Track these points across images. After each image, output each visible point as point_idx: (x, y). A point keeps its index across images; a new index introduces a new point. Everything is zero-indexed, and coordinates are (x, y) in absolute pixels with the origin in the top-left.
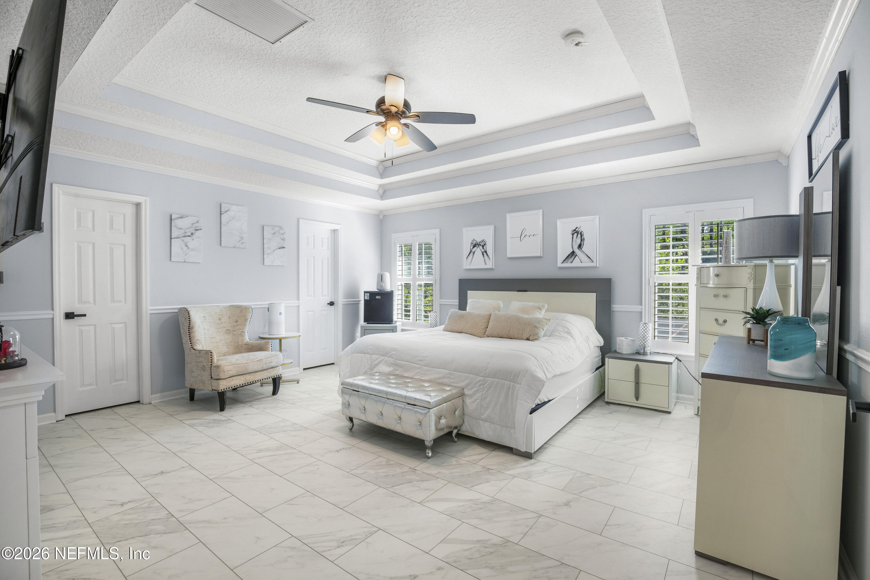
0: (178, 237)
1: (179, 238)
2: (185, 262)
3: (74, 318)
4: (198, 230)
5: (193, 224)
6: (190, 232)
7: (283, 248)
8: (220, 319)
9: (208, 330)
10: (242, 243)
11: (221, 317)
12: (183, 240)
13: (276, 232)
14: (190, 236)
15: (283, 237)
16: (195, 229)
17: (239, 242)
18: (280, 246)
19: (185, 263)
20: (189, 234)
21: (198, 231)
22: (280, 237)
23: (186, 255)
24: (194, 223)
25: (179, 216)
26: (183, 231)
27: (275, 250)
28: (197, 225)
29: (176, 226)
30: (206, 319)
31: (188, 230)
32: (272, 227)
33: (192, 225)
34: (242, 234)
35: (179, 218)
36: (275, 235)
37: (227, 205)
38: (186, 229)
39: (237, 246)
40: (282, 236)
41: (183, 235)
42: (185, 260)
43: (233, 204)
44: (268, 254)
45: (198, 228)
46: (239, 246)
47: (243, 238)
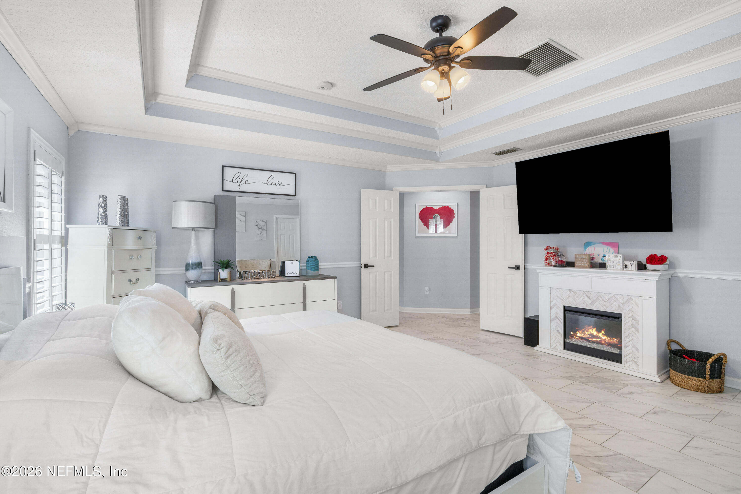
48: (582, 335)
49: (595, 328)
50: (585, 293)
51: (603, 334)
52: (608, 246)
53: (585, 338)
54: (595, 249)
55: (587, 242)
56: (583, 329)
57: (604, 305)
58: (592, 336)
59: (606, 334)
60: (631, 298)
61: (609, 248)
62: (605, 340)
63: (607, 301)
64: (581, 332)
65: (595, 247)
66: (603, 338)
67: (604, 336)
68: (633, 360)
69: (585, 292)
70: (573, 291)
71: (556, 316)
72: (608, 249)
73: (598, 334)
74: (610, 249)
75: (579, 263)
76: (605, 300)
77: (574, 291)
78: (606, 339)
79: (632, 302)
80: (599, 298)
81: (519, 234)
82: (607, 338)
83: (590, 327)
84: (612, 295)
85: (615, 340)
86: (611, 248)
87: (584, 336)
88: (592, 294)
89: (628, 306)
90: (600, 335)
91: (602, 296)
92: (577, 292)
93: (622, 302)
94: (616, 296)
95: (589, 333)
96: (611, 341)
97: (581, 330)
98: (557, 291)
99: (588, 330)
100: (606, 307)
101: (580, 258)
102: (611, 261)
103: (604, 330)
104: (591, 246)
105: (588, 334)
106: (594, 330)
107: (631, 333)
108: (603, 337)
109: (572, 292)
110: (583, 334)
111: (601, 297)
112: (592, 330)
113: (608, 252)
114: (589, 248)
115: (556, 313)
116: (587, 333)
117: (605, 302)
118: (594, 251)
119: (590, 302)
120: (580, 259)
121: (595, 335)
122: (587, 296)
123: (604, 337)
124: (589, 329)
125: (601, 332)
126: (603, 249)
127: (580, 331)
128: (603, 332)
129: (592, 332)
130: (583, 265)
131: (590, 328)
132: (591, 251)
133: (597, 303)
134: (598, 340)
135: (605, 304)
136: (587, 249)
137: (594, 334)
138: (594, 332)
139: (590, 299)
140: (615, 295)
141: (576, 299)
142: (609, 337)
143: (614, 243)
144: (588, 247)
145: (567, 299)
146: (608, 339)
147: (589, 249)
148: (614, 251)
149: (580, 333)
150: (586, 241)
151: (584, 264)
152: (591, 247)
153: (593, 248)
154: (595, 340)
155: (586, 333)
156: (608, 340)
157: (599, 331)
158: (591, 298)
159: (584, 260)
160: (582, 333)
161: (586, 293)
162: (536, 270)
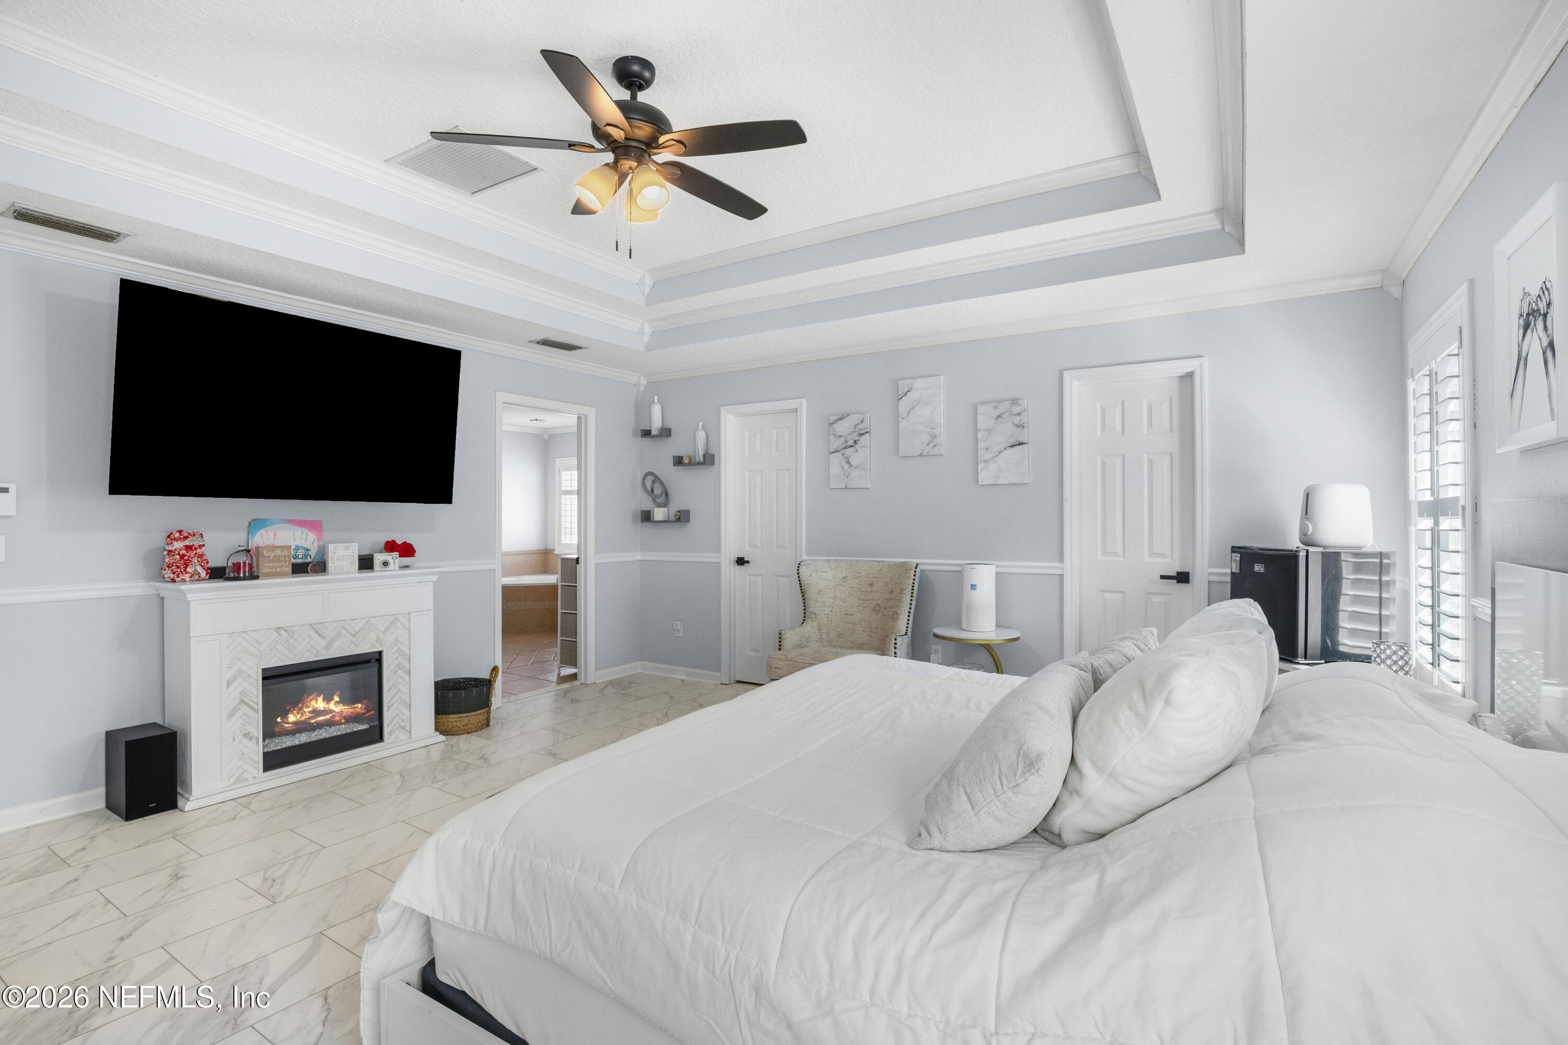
0: (836, 451)
1: (838, 451)
2: (846, 488)
3: (744, 565)
4: (863, 434)
5: (856, 426)
6: (852, 439)
7: (1019, 445)
8: (871, 585)
9: (844, 600)
10: (935, 446)
11: (874, 580)
12: (843, 455)
13: (1004, 413)
14: (852, 446)
15: (1021, 420)
16: (859, 434)
17: (928, 445)
18: (1012, 441)
19: (846, 490)
20: (851, 443)
21: (863, 436)
22: (1013, 423)
23: (848, 476)
24: (858, 424)
25: (838, 417)
26: (843, 439)
27: (1001, 452)
28: (861, 426)
29: (834, 433)
30: (845, 582)
31: (849, 437)
32: (995, 404)
33: (855, 428)
34: (933, 429)
35: (838, 420)
36: (1001, 419)
37: (907, 382)
38: (847, 437)
39: (925, 452)
40: (1017, 420)
41: (843, 446)
42: (846, 485)
43: (916, 378)
44: (985, 461)
45: (862, 432)
46: (928, 453)
47: (936, 437)
48: (299, 716)
49: (322, 696)
50: (313, 628)
51: (337, 703)
52: (303, 529)
53: (303, 721)
54: (275, 534)
55: (254, 520)
56: (300, 705)
57: (352, 642)
58: (317, 713)
59: (342, 701)
60: (396, 619)
61: (306, 531)
62: (340, 714)
63: (356, 634)
64: (295, 712)
65: (274, 531)
66: (337, 711)
67: (339, 705)
68: (400, 726)
69: (313, 626)
70: (285, 629)
71: (242, 701)
72: (302, 533)
73: (327, 706)
74: (307, 534)
75: (269, 567)
76: (354, 633)
77: (288, 629)
78: (342, 711)
79: (399, 624)
80: (343, 631)
81: (110, 493)
82: (344, 707)
83: (312, 697)
84: (366, 620)
85: (360, 706)
86: (308, 532)
87: (301, 717)
88: (327, 626)
89: (393, 633)
90: (332, 706)
91: (347, 627)
92: (295, 629)
93: (382, 629)
94: (373, 621)
95: (310, 709)
96: (352, 710)
97: (296, 708)
98: (244, 639)
99: (308, 704)
100: (356, 646)
101: (272, 555)
102: (338, 558)
103: (338, 693)
104: (267, 528)
105: (310, 712)
106: (320, 699)
107: (396, 680)
108: (337, 707)
109: (282, 632)
110: (300, 714)
111: (346, 629)
112: (317, 700)
113: (304, 539)
114: (262, 531)
115: (243, 693)
116: (306, 710)
117: (354, 636)
118: (274, 539)
119: (323, 643)
120: (271, 559)
121: (322, 709)
122: (317, 633)
123: (339, 708)
124: (311, 701)
125: (332, 699)
126: (294, 534)
127: (294, 710)
128: (337, 699)
129: (316, 706)
130: (278, 570)
131: (313, 699)
132: (268, 539)
133: (338, 642)
134: (328, 717)
135: (353, 639)
136: (256, 536)
137: (319, 707)
138: (320, 704)
139: (324, 638)
140: (371, 619)
141: (293, 646)
142: (348, 705)
143: (313, 521)
144: (259, 529)
145: (271, 650)
146: (347, 709)
147: (261, 535)
148: (315, 538)
149: (294, 714)
150: (254, 518)
151: (281, 567)
152: (266, 531)
153: (271, 534)
154: (322, 720)
155: (305, 712)
156: (346, 711)
157: (328, 699)
158: (325, 635)
159: (282, 559)
160: (298, 714)
161: (316, 628)
162: (186, 595)
